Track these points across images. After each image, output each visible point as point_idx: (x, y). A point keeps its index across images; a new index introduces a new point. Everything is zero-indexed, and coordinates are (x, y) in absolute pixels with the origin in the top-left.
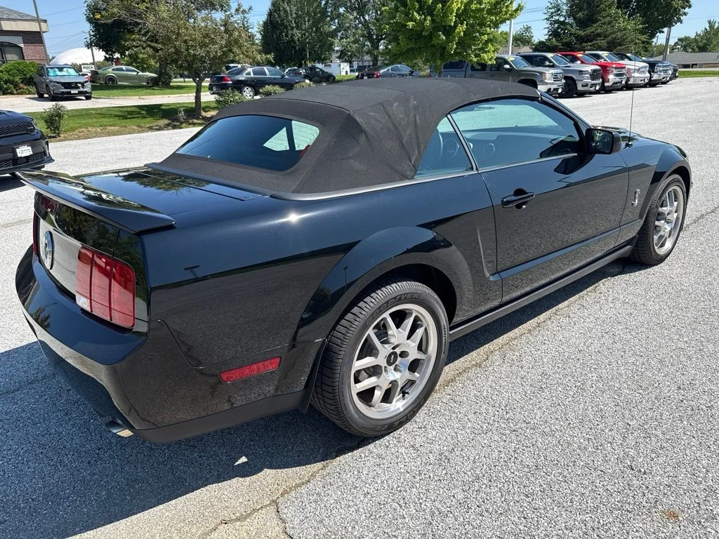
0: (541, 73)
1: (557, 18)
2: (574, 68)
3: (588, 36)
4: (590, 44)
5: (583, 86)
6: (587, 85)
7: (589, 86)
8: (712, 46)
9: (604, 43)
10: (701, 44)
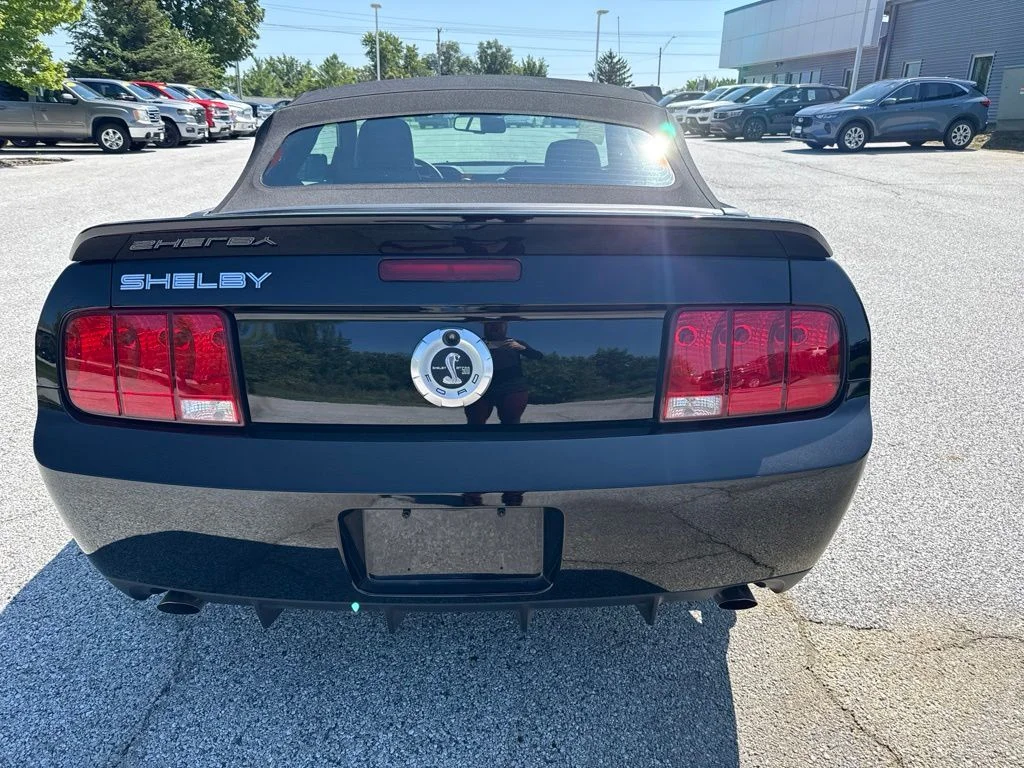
0: (130, 110)
1: (85, 29)
2: (169, 106)
3: (144, 61)
4: (150, 73)
5: (188, 131)
6: (193, 130)
7: (197, 131)
8: (266, 90)
9: (167, 73)
10: (253, 87)
